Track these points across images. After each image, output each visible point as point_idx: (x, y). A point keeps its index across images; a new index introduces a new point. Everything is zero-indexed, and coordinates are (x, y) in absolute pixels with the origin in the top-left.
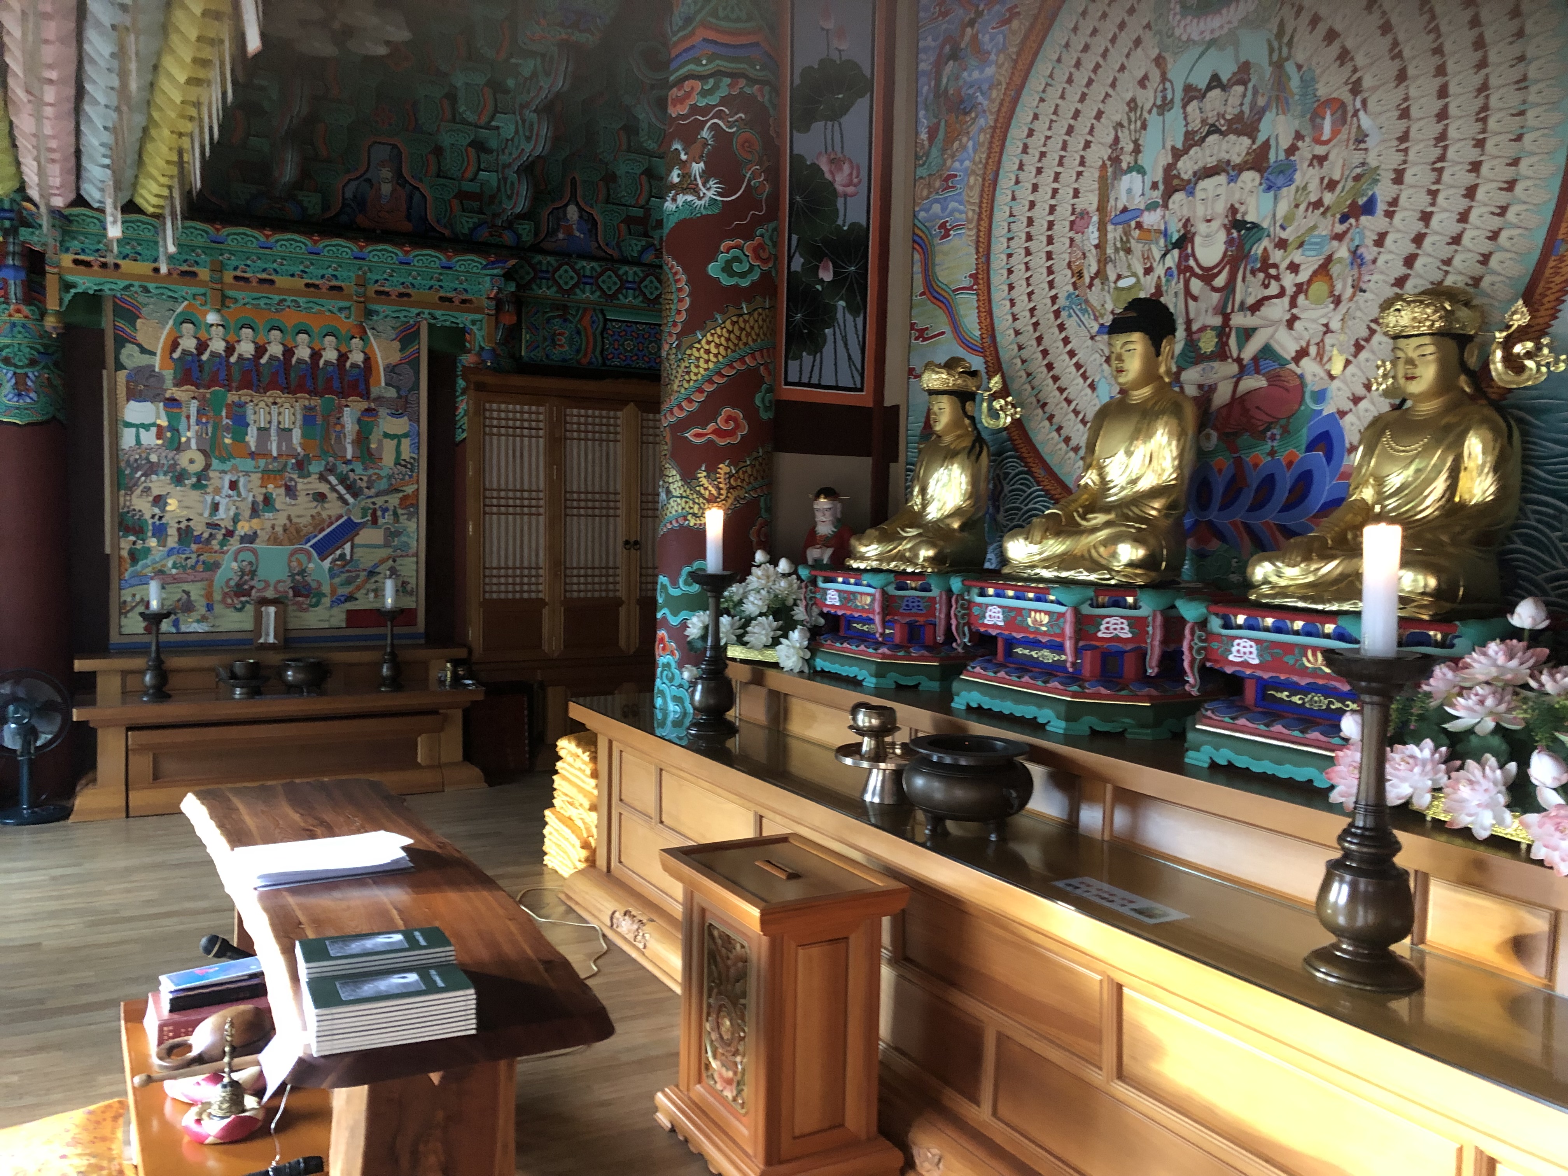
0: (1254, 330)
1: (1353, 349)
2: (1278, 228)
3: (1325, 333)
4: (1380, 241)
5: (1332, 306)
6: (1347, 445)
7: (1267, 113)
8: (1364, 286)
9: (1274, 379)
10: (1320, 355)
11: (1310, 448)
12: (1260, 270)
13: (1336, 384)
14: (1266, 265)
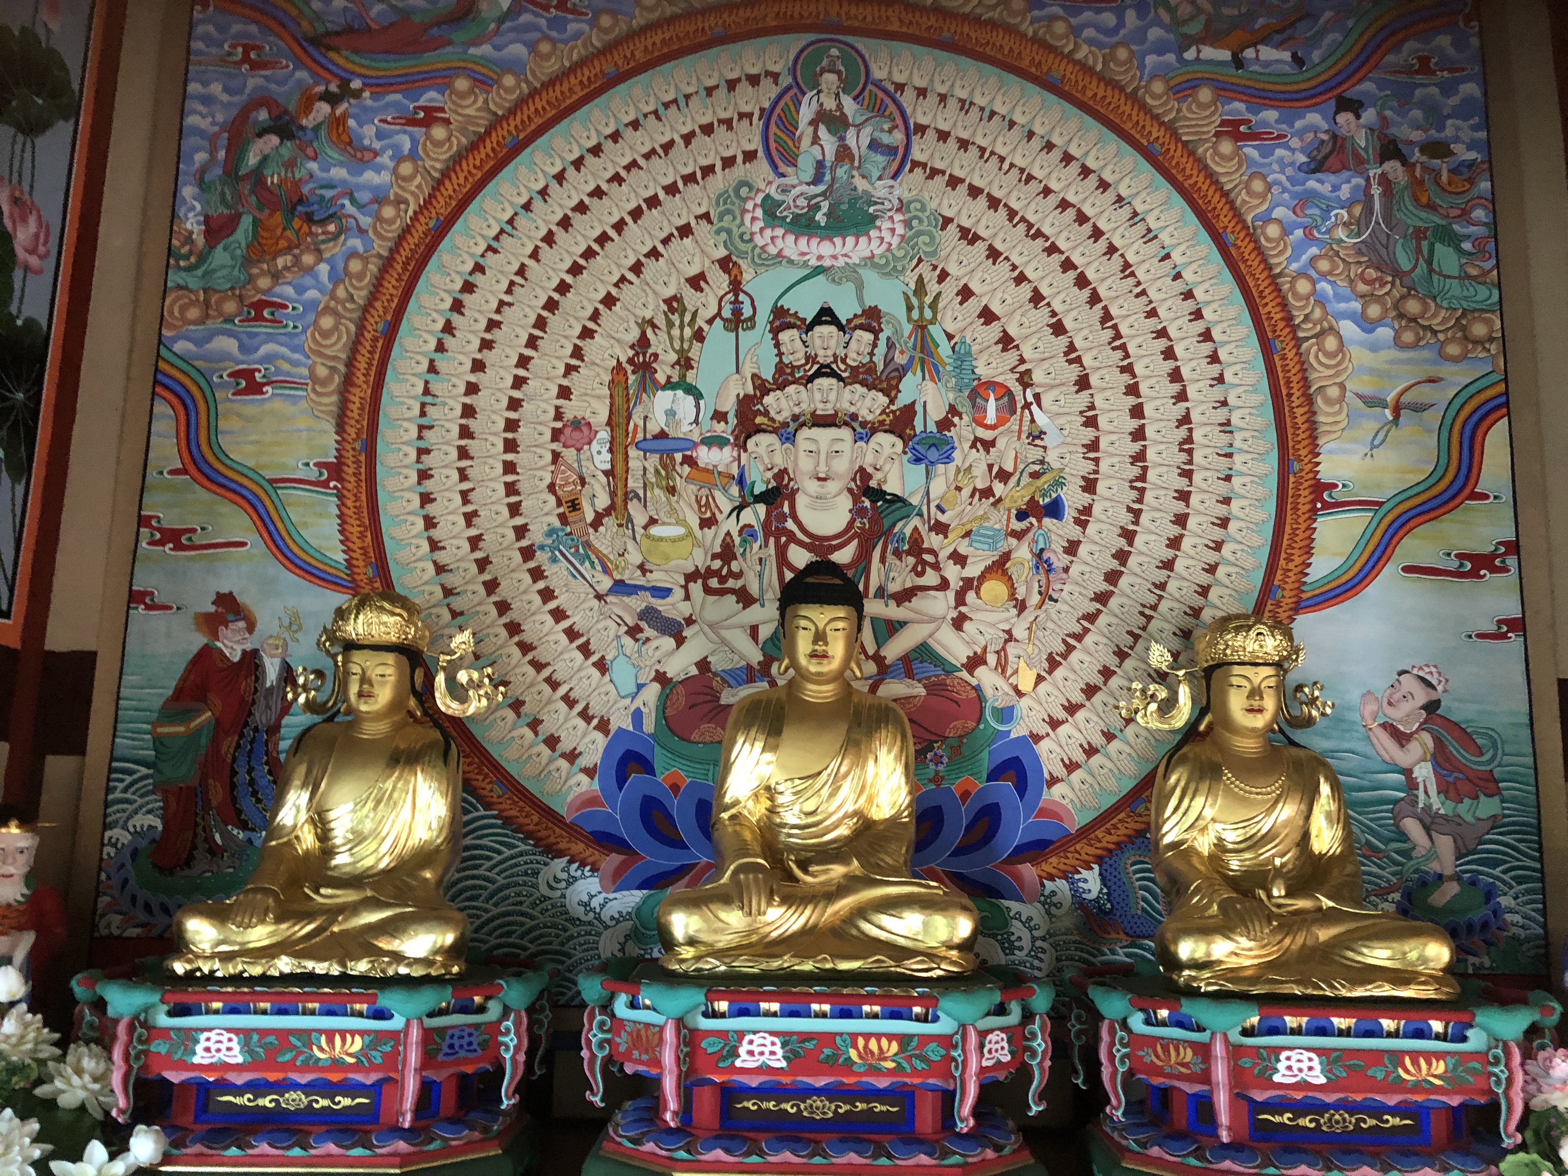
0: (902, 624)
1: (1046, 665)
2: (933, 509)
3: (1006, 641)
4: (1072, 548)
5: (1014, 612)
6: (1046, 775)
7: (909, 374)
8: (1055, 596)
9: (936, 689)
10: (1002, 666)
11: (993, 776)
12: (909, 553)
13: (1025, 702)
14: (916, 547)
